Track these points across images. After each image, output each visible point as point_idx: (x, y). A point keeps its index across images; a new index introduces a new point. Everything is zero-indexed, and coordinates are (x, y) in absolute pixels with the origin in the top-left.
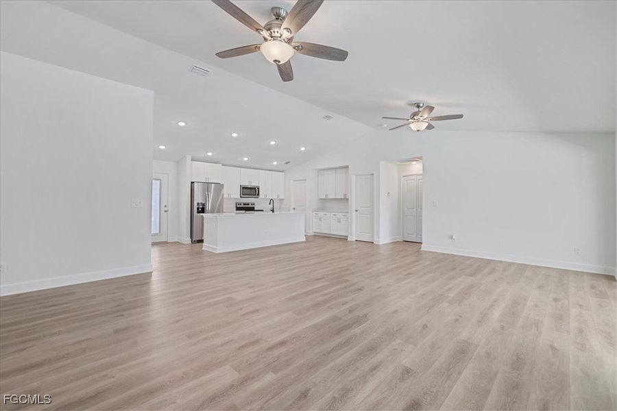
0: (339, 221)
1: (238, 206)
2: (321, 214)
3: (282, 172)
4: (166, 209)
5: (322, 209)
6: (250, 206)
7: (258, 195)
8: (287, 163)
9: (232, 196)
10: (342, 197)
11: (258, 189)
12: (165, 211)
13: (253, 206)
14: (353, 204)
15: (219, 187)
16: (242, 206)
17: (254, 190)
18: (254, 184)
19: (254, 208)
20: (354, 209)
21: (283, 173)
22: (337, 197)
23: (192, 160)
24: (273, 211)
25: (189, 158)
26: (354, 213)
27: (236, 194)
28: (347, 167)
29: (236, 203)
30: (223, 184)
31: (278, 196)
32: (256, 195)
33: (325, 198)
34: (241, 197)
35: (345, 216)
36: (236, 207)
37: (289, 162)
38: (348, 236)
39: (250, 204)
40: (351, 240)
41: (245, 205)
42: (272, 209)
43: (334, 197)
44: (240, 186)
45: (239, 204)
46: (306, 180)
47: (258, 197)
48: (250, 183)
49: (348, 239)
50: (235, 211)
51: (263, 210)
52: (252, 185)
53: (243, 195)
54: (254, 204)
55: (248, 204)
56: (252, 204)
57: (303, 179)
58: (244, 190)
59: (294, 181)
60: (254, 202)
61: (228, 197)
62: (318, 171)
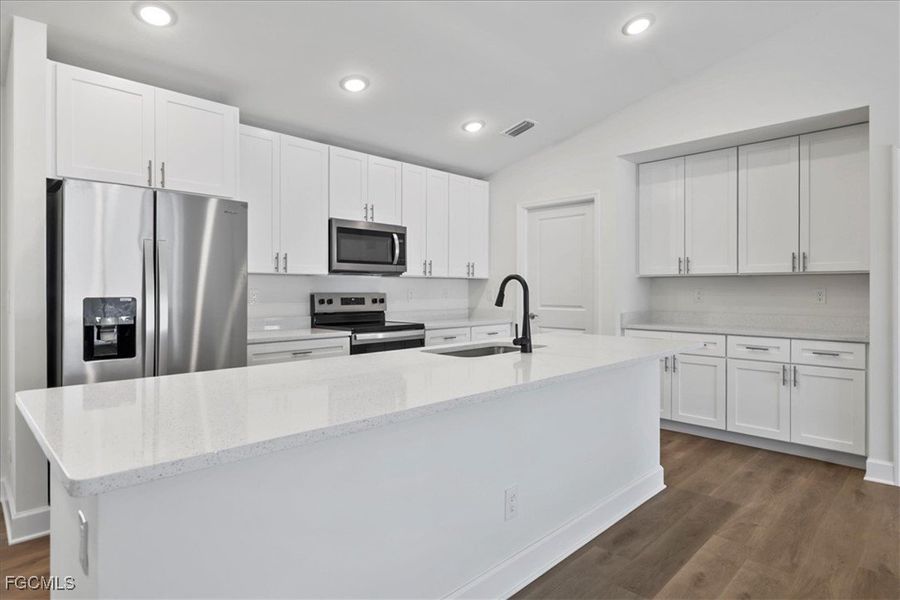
1: (319, 309)
3: (480, 178)
5: (648, 319)
6: (368, 307)
7: (402, 261)
8: (517, 132)
9: (294, 268)
10: (785, 267)
11: (402, 237)
13: (377, 307)
16: (337, 307)
17: (386, 242)
18: (384, 218)
19: (381, 314)
21: (486, 183)
22: (745, 270)
23: (57, 57)
24: (524, 344)
27: (312, 258)
28: (856, 122)
29: (312, 297)
30: (245, 205)
31: (470, 267)
32: (391, 264)
33: (676, 273)
34: (331, 271)
35: (835, 355)
36: (314, 315)
37: (527, 126)
38: (865, 458)
39: (368, 301)
40: (892, 483)
41: (347, 304)
42: (520, 336)
43: (732, 271)
44: (330, 221)
45: (322, 302)
46: (591, 201)
47: (397, 274)
48: (370, 212)
49: (864, 472)
50: (308, 333)
51: (421, 327)
52: (375, 221)
53: (339, 261)
54: (382, 301)
55: (361, 301)
56: (374, 301)
57: (575, 199)
58: (343, 241)
59: (530, 210)
60: (381, 291)
61: (272, 270)
62: (638, 165)
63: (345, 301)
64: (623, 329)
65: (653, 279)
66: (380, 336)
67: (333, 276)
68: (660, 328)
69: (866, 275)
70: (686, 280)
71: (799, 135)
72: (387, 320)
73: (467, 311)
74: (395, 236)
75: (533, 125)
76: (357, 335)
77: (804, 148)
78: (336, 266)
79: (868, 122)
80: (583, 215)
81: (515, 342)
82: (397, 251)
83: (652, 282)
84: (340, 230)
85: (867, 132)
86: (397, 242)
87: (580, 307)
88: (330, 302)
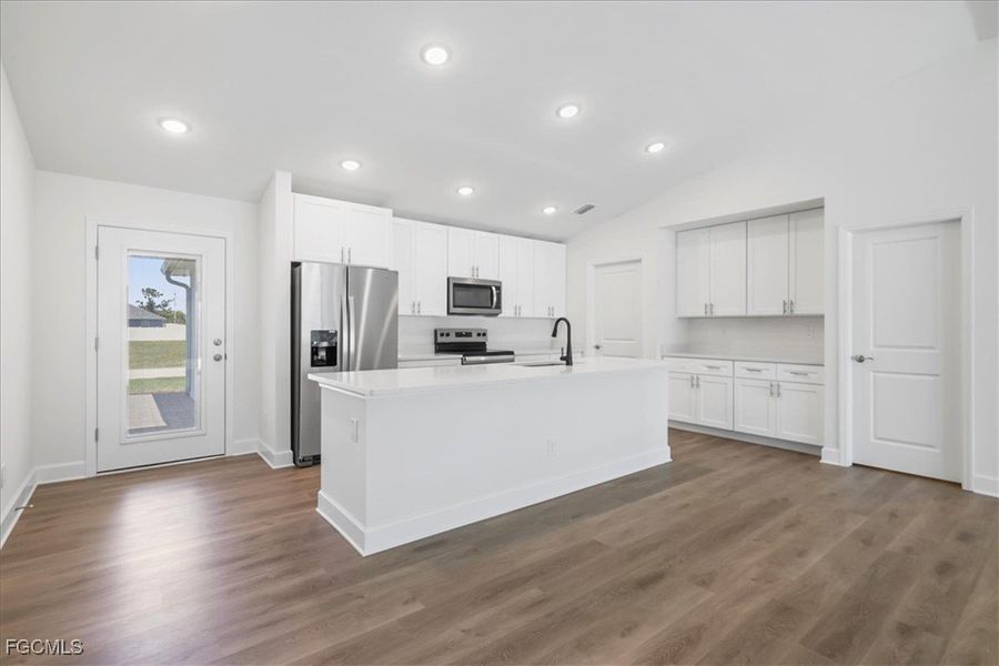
0: (774, 390)
1: (440, 340)
2: (695, 366)
3: (559, 241)
4: (220, 350)
5: (686, 349)
6: (474, 339)
7: (499, 306)
8: (582, 211)
9: (424, 312)
10: (778, 311)
11: (498, 288)
12: (217, 359)
13: (481, 339)
14: (845, 336)
15: (387, 280)
16: (453, 339)
17: (487, 293)
18: (486, 275)
19: (483, 344)
20: (850, 354)
21: (563, 246)
22: (751, 313)
23: (295, 189)
24: (568, 360)
25: (283, 181)
26: (849, 366)
27: (435, 304)
28: (817, 208)
29: (436, 331)
30: (397, 273)
31: (551, 310)
32: (491, 307)
33: (703, 314)
34: (449, 313)
35: (806, 374)
36: (436, 344)
37: (589, 208)
38: (822, 447)
39: (474, 335)
40: (837, 464)
41: (460, 336)
42: (565, 355)
43: (743, 313)
44: (448, 279)
45: (442, 335)
46: (639, 261)
47: (496, 315)
48: (475, 271)
49: (820, 458)
50: (433, 356)
51: (512, 353)
52: (480, 278)
53: (454, 306)
54: (484, 335)
55: (469, 334)
56: (479, 335)
57: (628, 259)
58: (457, 292)
59: (596, 266)
60: (484, 327)
61: (410, 313)
62: (677, 232)
63: (459, 334)
64: (663, 357)
65: (691, 319)
66: (483, 358)
67: (451, 317)
68: (691, 355)
69: (822, 317)
70: (710, 320)
71: (788, 213)
74: (494, 288)
75: (593, 207)
76: (467, 358)
77: (792, 223)
78: (453, 310)
79: (823, 207)
80: (633, 271)
81: (562, 359)
82: (495, 299)
83: (691, 321)
84: (455, 285)
85: (823, 214)
86: (495, 292)
87: (632, 340)
88: (448, 335)
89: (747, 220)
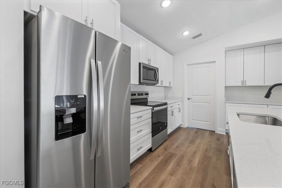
1: (133, 97)
3: (171, 54)
6: (144, 96)
7: (158, 80)
8: (196, 37)
13: (146, 97)
16: (137, 97)
21: (172, 56)
31: (170, 83)
32: (155, 81)
33: (241, 85)
37: (200, 35)
39: (144, 94)
41: (139, 95)
46: (215, 62)
48: (150, 61)
51: (166, 104)
52: (151, 65)
53: (143, 79)
54: (148, 94)
55: (142, 94)
56: (146, 94)
57: (206, 61)
59: (188, 65)
62: (226, 52)
63: (139, 94)
72: (148, 101)
73: (164, 97)
74: (157, 71)
78: (142, 81)
80: (209, 66)
82: (157, 77)
84: (144, 67)
86: (157, 73)
87: (208, 96)
88: (135, 95)
89: (265, 45)
